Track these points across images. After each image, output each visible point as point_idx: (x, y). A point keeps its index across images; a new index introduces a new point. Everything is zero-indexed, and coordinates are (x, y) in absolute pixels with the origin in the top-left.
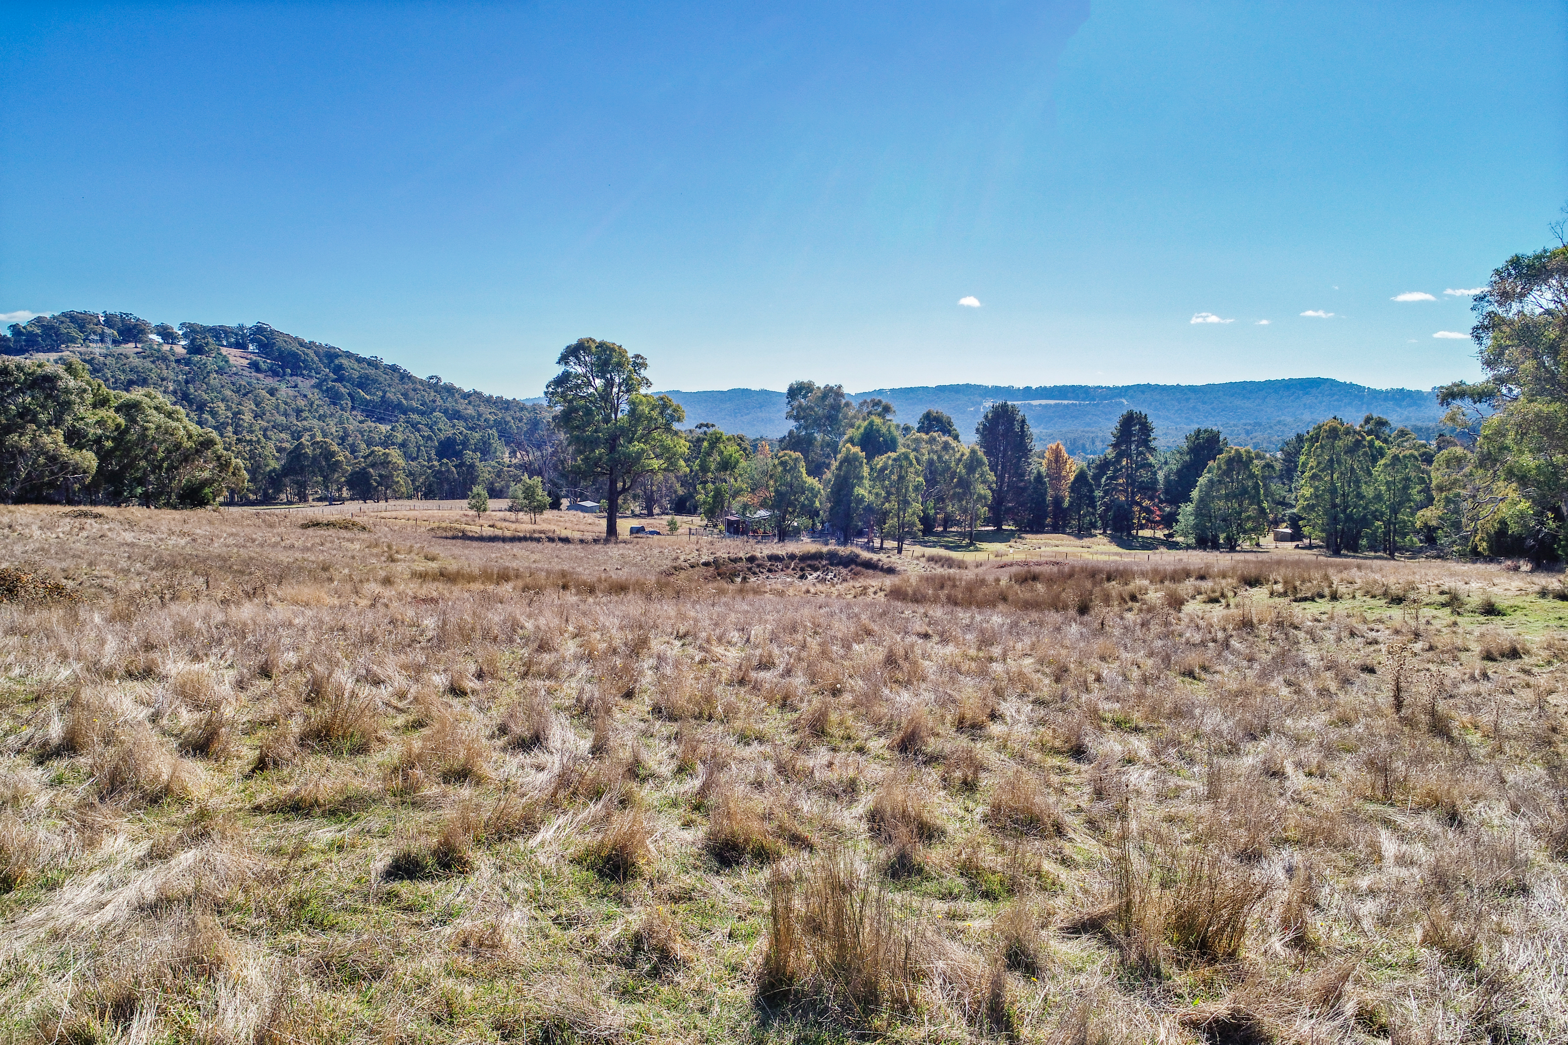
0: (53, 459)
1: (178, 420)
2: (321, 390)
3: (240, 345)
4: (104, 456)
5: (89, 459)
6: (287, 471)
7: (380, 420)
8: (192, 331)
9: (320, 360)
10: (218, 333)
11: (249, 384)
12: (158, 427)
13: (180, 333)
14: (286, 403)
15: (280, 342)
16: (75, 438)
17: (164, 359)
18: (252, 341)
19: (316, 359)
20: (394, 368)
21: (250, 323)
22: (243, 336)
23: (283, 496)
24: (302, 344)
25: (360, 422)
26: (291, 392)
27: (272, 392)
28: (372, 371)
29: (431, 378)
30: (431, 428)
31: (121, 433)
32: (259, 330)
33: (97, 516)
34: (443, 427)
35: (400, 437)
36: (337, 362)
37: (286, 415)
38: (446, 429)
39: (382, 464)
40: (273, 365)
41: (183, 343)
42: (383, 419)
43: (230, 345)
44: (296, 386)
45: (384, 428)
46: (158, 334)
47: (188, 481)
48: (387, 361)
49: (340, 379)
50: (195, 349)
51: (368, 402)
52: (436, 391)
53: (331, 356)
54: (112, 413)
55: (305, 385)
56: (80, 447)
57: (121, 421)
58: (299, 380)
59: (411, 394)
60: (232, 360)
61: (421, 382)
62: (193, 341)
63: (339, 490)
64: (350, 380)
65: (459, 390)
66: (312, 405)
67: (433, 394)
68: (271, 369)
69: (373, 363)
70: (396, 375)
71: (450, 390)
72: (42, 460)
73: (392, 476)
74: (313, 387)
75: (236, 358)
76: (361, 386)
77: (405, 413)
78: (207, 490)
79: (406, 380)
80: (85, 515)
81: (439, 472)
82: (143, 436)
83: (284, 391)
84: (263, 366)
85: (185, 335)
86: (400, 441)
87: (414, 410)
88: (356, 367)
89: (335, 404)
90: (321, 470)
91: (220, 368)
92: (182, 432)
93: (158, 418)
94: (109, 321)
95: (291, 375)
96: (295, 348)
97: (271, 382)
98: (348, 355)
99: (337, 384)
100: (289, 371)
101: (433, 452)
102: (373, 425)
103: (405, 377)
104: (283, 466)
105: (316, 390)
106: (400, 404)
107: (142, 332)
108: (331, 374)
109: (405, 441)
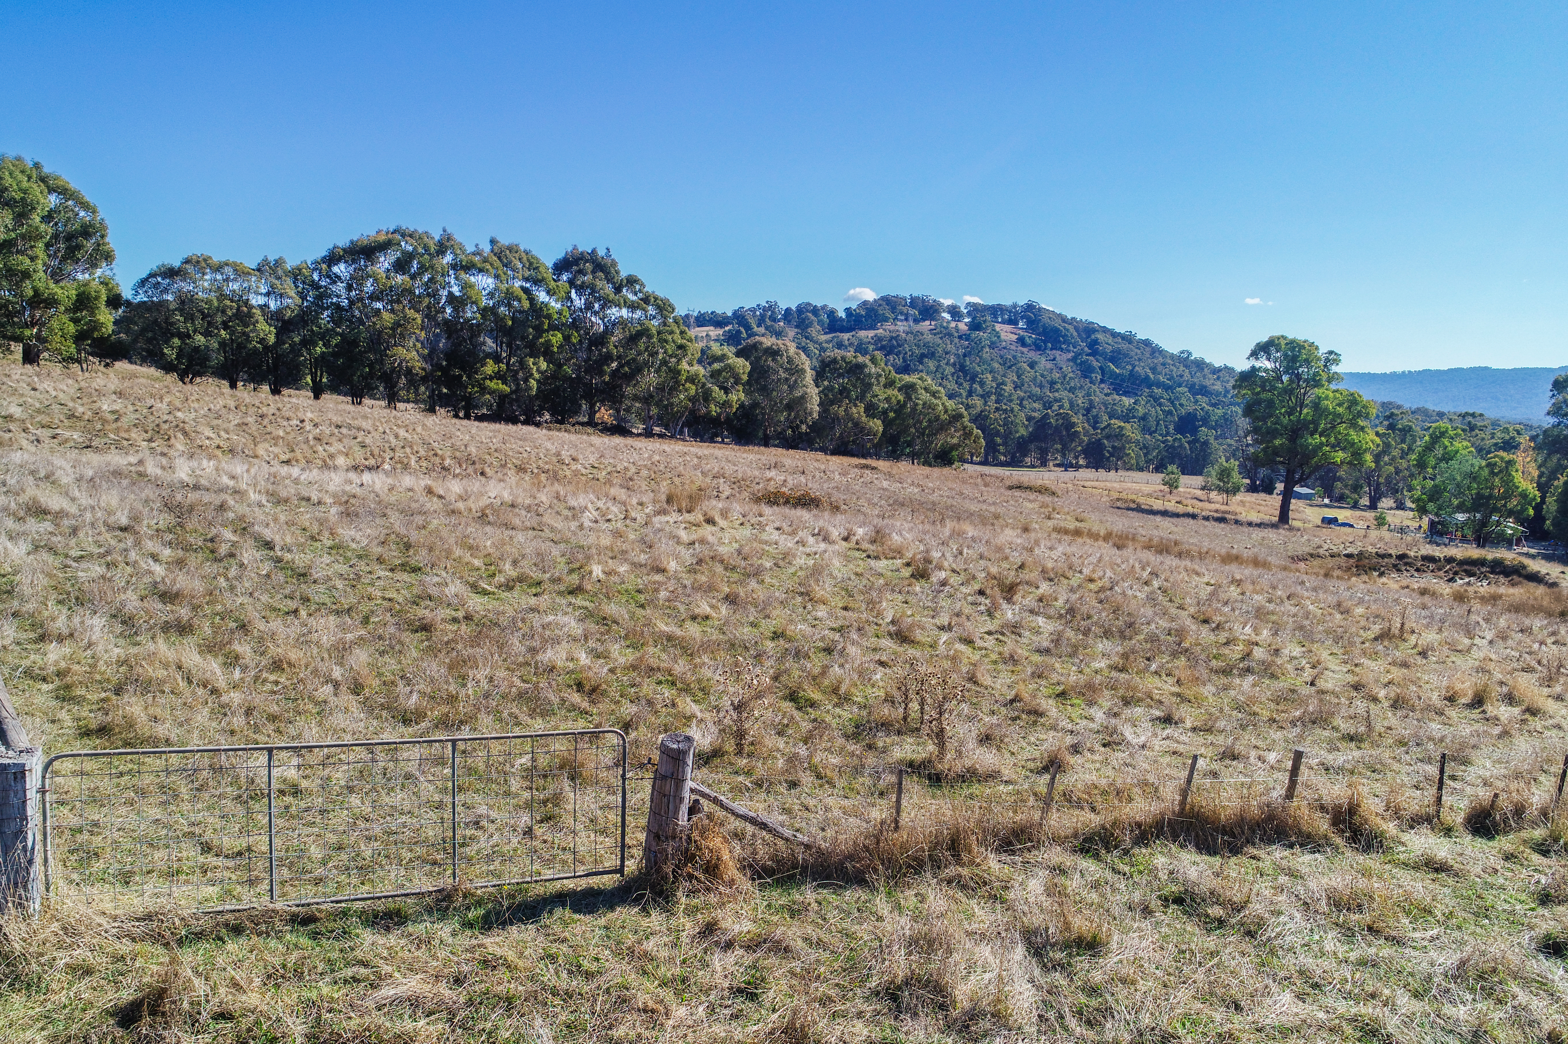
0: (856, 424)
1: (939, 398)
2: (1075, 363)
3: (1012, 322)
4: (887, 423)
5: (877, 425)
6: (1034, 437)
7: (1126, 394)
8: (975, 309)
9: (1079, 335)
10: (995, 311)
11: (1014, 357)
12: (924, 404)
13: (965, 311)
14: (1042, 376)
15: (1045, 319)
16: (871, 411)
17: (950, 335)
18: (1022, 318)
19: (1075, 334)
20: (1147, 343)
21: (1022, 302)
22: (1016, 313)
23: (1028, 460)
24: (1064, 320)
25: (1106, 395)
26: (1049, 365)
27: (1032, 365)
28: (1124, 346)
29: (1182, 352)
30: (1172, 403)
31: (901, 406)
32: (1030, 307)
33: (873, 468)
34: (1185, 403)
35: (1141, 411)
36: (1093, 337)
37: (1041, 386)
38: (1188, 404)
39: (1116, 436)
40: (1036, 339)
41: (967, 320)
42: (1128, 392)
43: (1003, 322)
44: (1054, 359)
45: (1127, 401)
46: (949, 312)
47: (942, 445)
48: (1141, 336)
49: (1094, 353)
50: (975, 326)
51: (1118, 375)
52: (1186, 366)
53: (1088, 330)
54: (896, 392)
55: (1062, 357)
56: (873, 416)
57: (901, 398)
58: (1057, 353)
59: (1160, 368)
60: (1003, 335)
61: (1172, 356)
62: (974, 319)
63: (1076, 458)
64: (1103, 354)
65: (1209, 365)
66: (1064, 378)
67: (1182, 368)
68: (1035, 344)
69: (1128, 338)
70: (1148, 349)
71: (1200, 365)
72: (850, 425)
73: (1125, 448)
74: (1069, 360)
75: (1006, 333)
76: (1113, 360)
77: (1149, 387)
78: (954, 453)
79: (1157, 354)
80: (866, 467)
81: (1172, 447)
82: (914, 409)
83: (1043, 363)
84: (1028, 341)
85: (969, 314)
86: (1140, 414)
87: (1159, 385)
88: (1110, 342)
89: (1086, 377)
90: (1061, 439)
91: (993, 343)
92: (941, 408)
93: (925, 396)
94: (914, 302)
95: (1051, 349)
96: (1057, 324)
97: (1033, 355)
98: (1105, 330)
99: (1091, 358)
100: (1050, 345)
101: (1171, 427)
102: (1117, 397)
103: (1156, 351)
104: (1031, 433)
105: (1071, 364)
106: (1147, 377)
107: (937, 311)
108: (1086, 349)
109: (1145, 414)
